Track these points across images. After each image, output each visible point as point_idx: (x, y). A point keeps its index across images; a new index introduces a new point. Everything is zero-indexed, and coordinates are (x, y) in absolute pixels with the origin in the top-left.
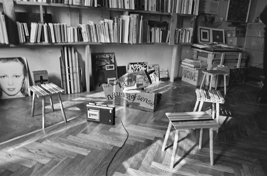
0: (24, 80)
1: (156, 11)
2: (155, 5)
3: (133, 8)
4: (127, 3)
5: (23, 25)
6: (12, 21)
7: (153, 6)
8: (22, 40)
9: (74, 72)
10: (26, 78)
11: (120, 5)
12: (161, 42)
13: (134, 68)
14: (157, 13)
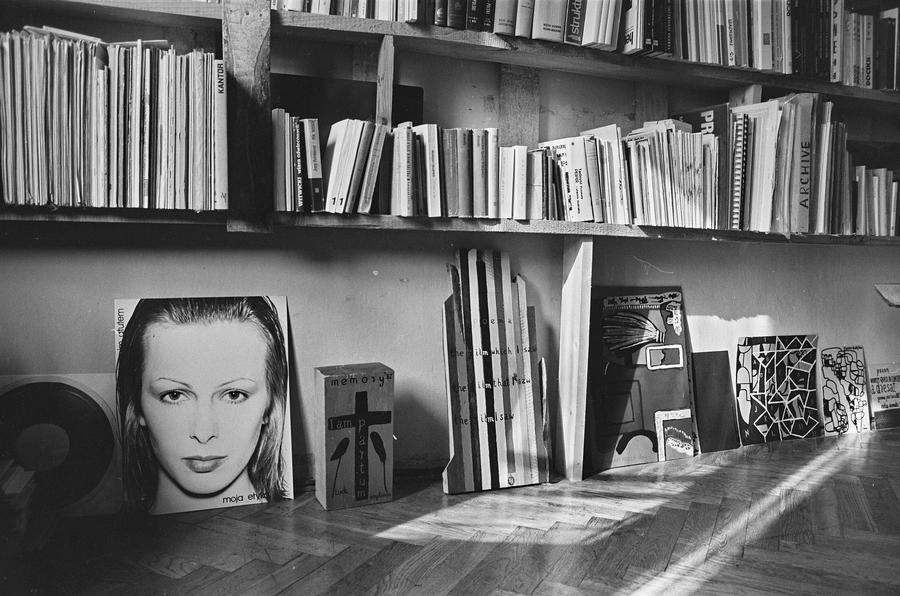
0: (268, 413)
1: (876, 86)
2: (868, 60)
3: (787, 70)
4: (765, 42)
5: (302, 126)
6: (254, 102)
7: (862, 65)
8: (288, 199)
9: (511, 374)
10: (278, 406)
11: (731, 49)
12: (892, 233)
13: (761, 360)
14: (880, 96)
